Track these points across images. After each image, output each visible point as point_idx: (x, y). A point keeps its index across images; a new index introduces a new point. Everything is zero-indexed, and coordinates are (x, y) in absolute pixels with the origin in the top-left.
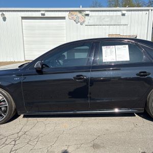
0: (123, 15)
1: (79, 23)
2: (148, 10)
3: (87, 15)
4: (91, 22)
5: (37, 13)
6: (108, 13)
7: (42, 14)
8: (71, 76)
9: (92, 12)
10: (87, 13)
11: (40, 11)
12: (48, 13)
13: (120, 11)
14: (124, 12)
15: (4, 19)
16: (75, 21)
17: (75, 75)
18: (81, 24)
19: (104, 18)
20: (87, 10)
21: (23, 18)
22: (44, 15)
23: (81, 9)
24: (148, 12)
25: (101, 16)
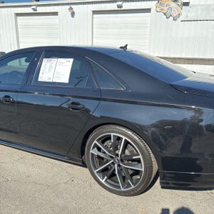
1: (171, 18)
3: (186, 4)
5: (112, 4)
12: (126, 4)
15: (73, 14)
16: (165, 14)
21: (95, 12)
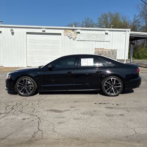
0: (107, 34)
1: (72, 39)
2: (126, 31)
3: (79, 33)
4: (82, 38)
5: (39, 30)
6: (94, 32)
7: (43, 31)
8: (65, 72)
9: (83, 31)
10: (78, 31)
11: (41, 28)
12: (48, 30)
13: (104, 30)
14: (107, 32)
16: (69, 37)
17: (68, 71)
18: (74, 40)
19: (91, 36)
20: (79, 29)
21: (28, 33)
22: (45, 31)
23: (74, 28)
24: (125, 33)
25: (89, 34)
